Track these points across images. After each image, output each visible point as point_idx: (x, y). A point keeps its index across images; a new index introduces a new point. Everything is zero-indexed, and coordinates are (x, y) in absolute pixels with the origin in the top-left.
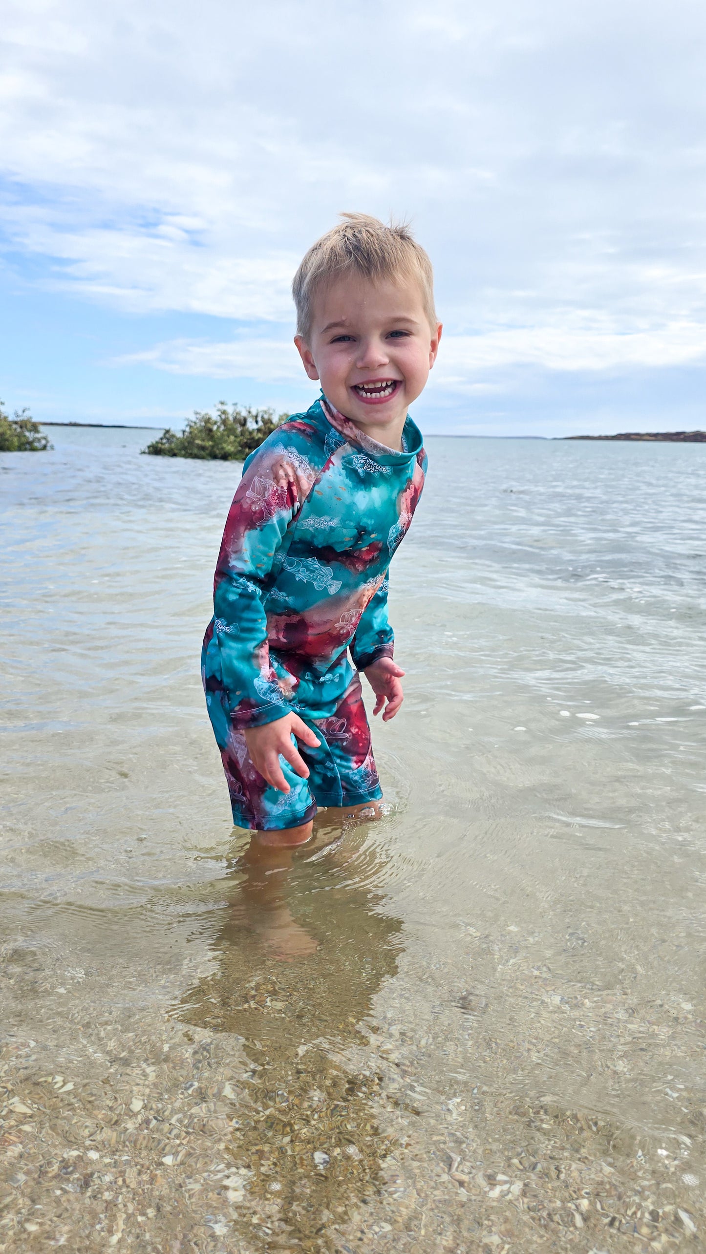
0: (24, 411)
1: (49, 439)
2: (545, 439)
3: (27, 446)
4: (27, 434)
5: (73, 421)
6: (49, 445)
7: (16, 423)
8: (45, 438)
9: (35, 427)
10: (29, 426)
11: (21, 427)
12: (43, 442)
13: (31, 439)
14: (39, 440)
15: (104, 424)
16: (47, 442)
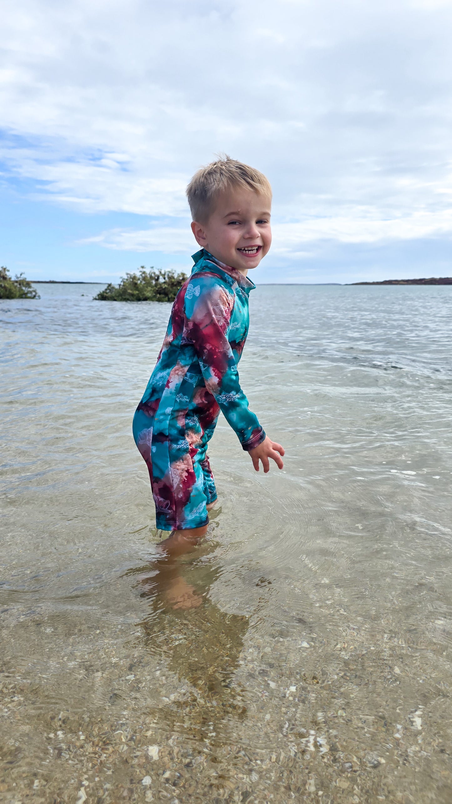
0: (21, 275)
1: (37, 291)
2: (340, 285)
3: (23, 296)
4: (24, 288)
5: (52, 280)
6: (37, 295)
7: (17, 282)
9: (28, 284)
10: (25, 284)
11: (20, 284)
12: (34, 293)
13: (26, 292)
14: (31, 292)
15: (71, 281)
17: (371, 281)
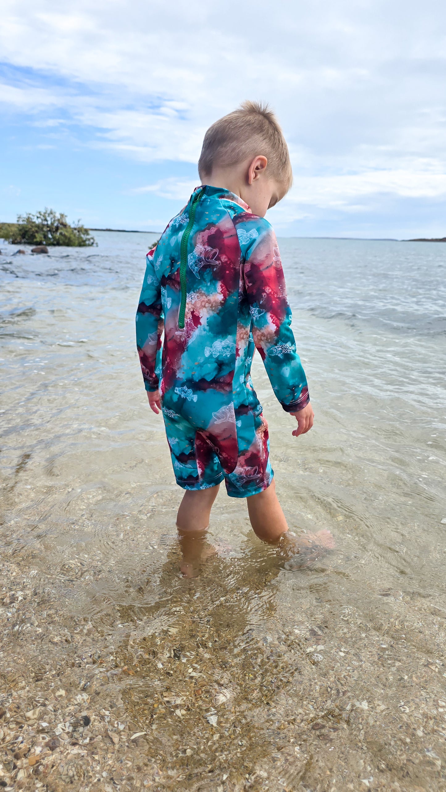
0: (79, 221)
1: (95, 238)
2: (396, 241)
3: (82, 244)
4: (82, 236)
5: (109, 228)
6: (95, 242)
7: (75, 229)
8: (93, 238)
9: (86, 231)
10: (83, 230)
11: (79, 232)
12: (92, 241)
13: (84, 239)
14: (89, 240)
15: (127, 230)
16: (94, 240)
17: (430, 238)
